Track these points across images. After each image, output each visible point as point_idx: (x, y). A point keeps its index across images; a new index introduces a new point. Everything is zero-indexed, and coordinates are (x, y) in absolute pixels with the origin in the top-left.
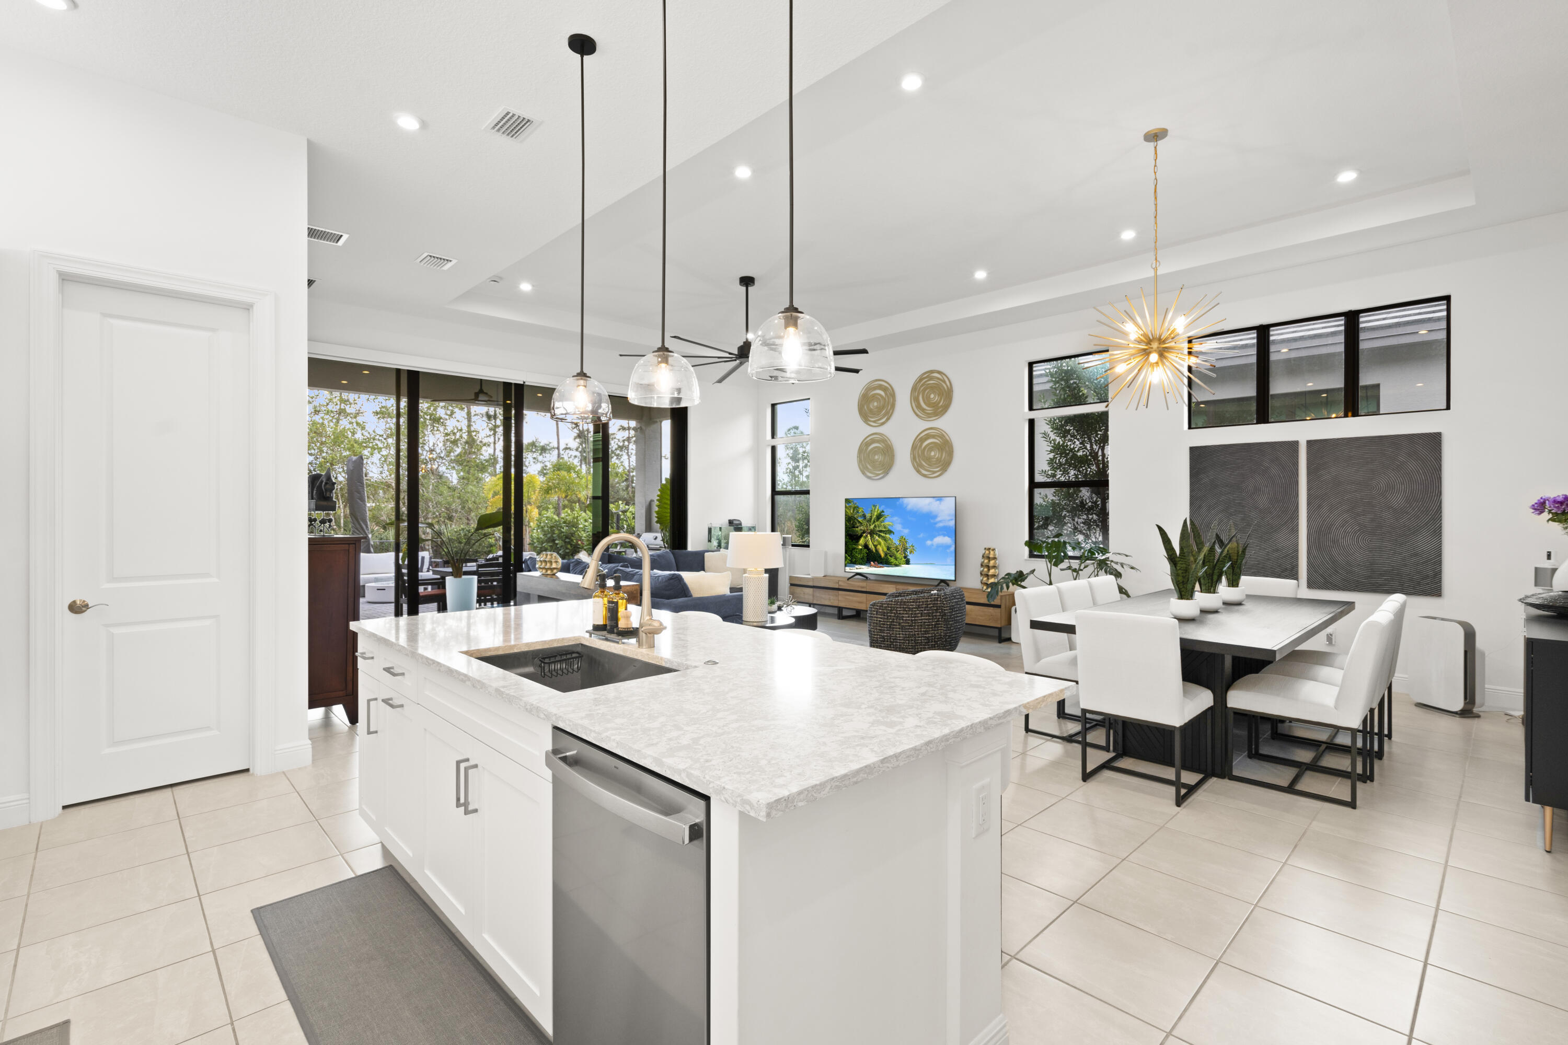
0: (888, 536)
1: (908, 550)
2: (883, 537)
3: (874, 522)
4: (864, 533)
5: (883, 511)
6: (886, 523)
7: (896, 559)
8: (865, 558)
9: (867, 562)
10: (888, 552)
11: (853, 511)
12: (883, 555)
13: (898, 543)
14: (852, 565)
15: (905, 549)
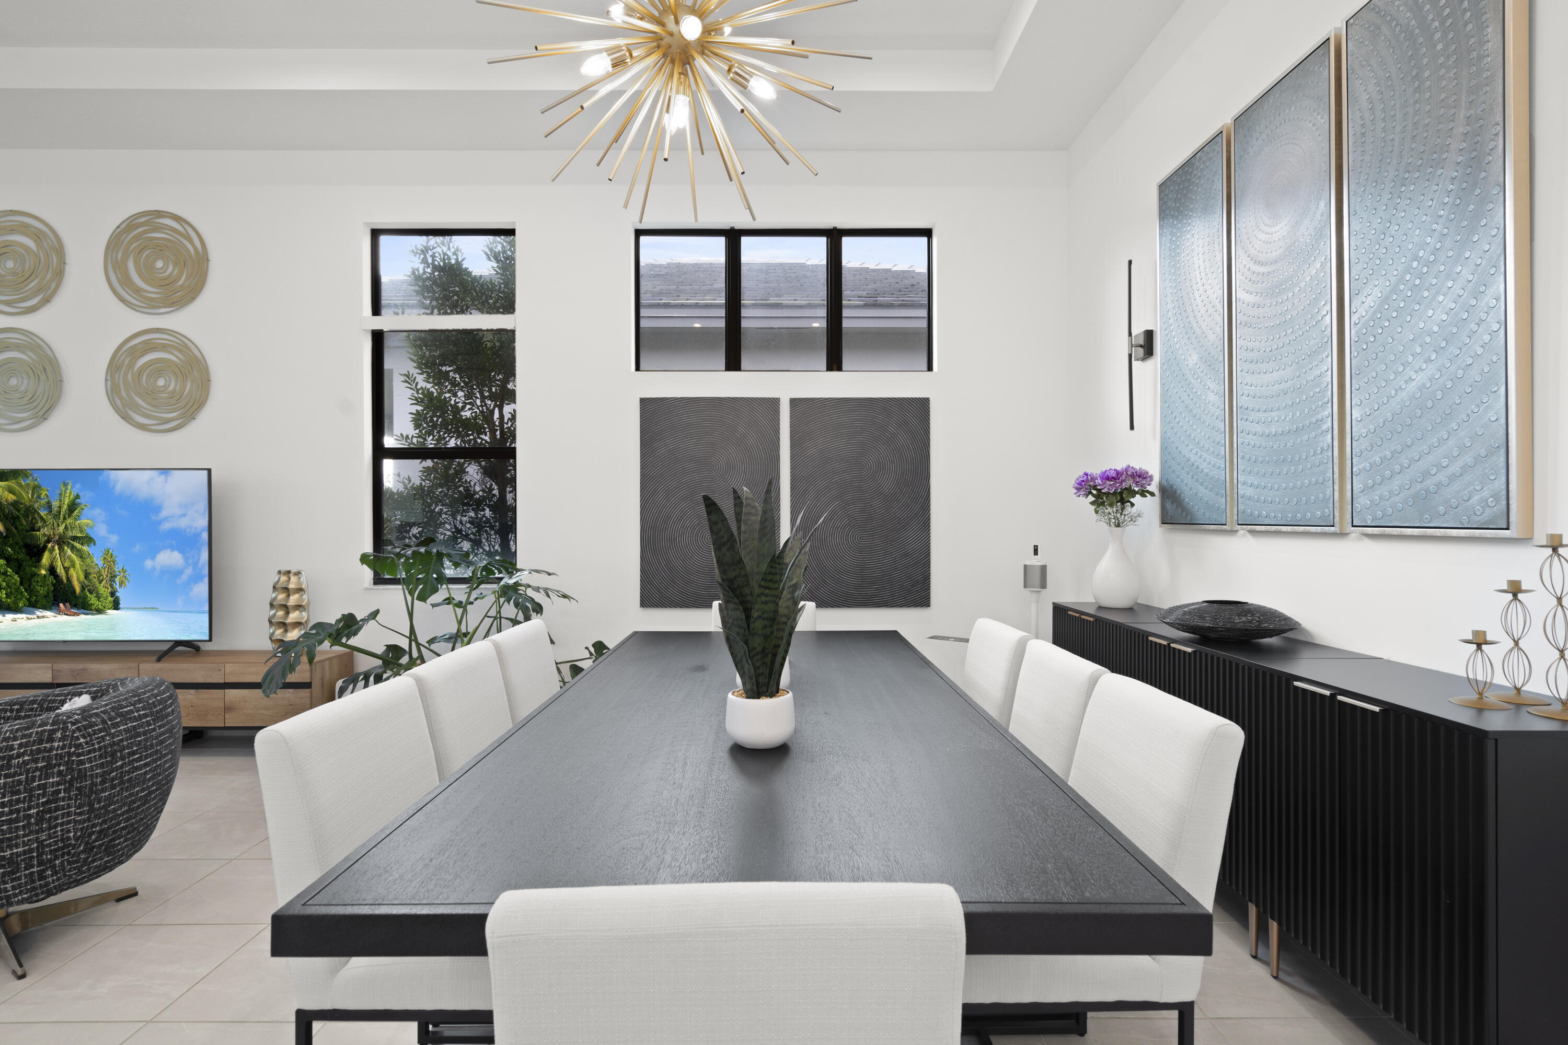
0: (85, 548)
1: (117, 580)
2: (79, 550)
3: (65, 519)
4: (49, 541)
5: (78, 497)
6: (84, 521)
7: (98, 597)
8: (51, 595)
9: (53, 604)
10: (86, 582)
11: (33, 496)
12: (78, 589)
13: (100, 563)
14: (31, 609)
15: (113, 578)
